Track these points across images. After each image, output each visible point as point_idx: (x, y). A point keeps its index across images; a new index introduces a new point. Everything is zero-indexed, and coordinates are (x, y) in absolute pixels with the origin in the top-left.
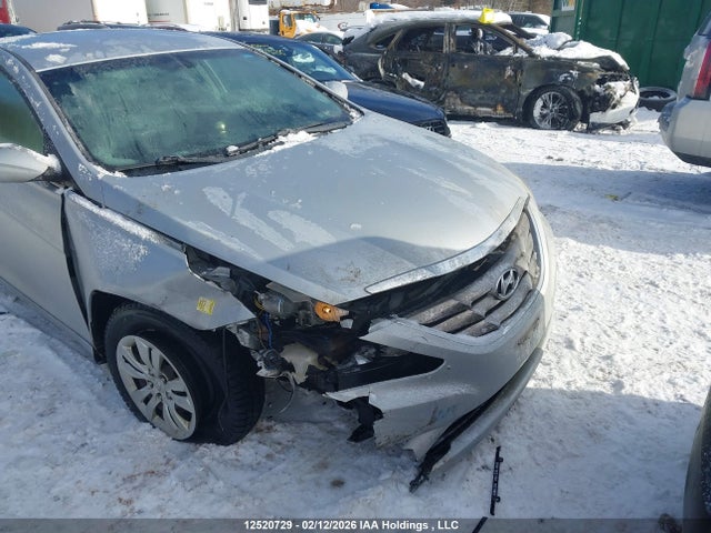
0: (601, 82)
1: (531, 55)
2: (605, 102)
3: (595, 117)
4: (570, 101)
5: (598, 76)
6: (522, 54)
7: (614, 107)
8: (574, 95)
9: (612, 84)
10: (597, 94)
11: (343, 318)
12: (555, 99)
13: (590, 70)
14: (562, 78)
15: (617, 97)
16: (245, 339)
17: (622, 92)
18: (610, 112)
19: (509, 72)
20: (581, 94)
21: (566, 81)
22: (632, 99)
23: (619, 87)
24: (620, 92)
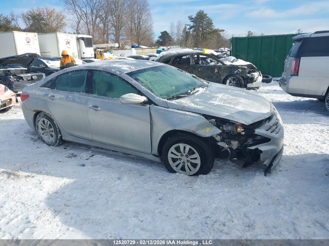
0: (249, 73)
1: (224, 64)
2: (252, 80)
3: (249, 85)
4: (239, 80)
5: (247, 71)
6: (220, 64)
7: (255, 81)
8: (241, 78)
9: (254, 73)
10: (248, 77)
11: (242, 131)
12: (234, 79)
13: (245, 69)
14: (236, 72)
15: (256, 78)
16: (218, 138)
17: (257, 76)
18: (254, 83)
19: (216, 71)
20: (243, 77)
21: (237, 73)
22: (260, 79)
23: (256, 74)
24: (256, 76)
